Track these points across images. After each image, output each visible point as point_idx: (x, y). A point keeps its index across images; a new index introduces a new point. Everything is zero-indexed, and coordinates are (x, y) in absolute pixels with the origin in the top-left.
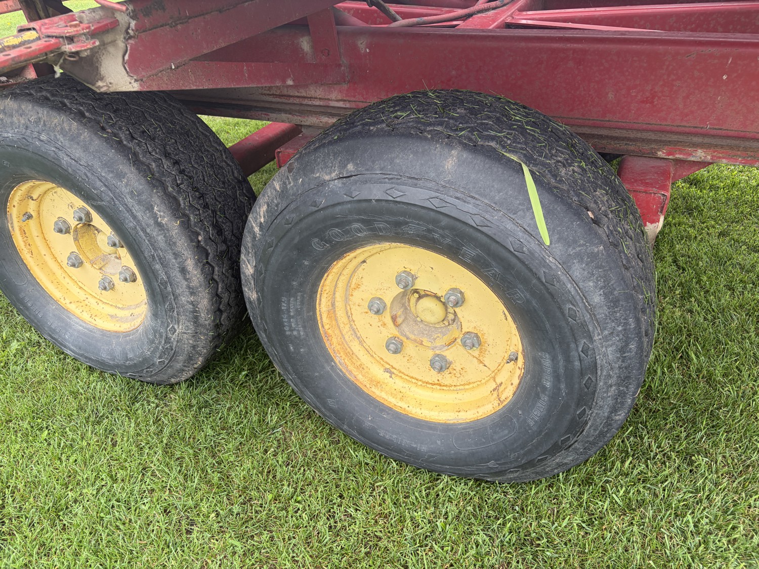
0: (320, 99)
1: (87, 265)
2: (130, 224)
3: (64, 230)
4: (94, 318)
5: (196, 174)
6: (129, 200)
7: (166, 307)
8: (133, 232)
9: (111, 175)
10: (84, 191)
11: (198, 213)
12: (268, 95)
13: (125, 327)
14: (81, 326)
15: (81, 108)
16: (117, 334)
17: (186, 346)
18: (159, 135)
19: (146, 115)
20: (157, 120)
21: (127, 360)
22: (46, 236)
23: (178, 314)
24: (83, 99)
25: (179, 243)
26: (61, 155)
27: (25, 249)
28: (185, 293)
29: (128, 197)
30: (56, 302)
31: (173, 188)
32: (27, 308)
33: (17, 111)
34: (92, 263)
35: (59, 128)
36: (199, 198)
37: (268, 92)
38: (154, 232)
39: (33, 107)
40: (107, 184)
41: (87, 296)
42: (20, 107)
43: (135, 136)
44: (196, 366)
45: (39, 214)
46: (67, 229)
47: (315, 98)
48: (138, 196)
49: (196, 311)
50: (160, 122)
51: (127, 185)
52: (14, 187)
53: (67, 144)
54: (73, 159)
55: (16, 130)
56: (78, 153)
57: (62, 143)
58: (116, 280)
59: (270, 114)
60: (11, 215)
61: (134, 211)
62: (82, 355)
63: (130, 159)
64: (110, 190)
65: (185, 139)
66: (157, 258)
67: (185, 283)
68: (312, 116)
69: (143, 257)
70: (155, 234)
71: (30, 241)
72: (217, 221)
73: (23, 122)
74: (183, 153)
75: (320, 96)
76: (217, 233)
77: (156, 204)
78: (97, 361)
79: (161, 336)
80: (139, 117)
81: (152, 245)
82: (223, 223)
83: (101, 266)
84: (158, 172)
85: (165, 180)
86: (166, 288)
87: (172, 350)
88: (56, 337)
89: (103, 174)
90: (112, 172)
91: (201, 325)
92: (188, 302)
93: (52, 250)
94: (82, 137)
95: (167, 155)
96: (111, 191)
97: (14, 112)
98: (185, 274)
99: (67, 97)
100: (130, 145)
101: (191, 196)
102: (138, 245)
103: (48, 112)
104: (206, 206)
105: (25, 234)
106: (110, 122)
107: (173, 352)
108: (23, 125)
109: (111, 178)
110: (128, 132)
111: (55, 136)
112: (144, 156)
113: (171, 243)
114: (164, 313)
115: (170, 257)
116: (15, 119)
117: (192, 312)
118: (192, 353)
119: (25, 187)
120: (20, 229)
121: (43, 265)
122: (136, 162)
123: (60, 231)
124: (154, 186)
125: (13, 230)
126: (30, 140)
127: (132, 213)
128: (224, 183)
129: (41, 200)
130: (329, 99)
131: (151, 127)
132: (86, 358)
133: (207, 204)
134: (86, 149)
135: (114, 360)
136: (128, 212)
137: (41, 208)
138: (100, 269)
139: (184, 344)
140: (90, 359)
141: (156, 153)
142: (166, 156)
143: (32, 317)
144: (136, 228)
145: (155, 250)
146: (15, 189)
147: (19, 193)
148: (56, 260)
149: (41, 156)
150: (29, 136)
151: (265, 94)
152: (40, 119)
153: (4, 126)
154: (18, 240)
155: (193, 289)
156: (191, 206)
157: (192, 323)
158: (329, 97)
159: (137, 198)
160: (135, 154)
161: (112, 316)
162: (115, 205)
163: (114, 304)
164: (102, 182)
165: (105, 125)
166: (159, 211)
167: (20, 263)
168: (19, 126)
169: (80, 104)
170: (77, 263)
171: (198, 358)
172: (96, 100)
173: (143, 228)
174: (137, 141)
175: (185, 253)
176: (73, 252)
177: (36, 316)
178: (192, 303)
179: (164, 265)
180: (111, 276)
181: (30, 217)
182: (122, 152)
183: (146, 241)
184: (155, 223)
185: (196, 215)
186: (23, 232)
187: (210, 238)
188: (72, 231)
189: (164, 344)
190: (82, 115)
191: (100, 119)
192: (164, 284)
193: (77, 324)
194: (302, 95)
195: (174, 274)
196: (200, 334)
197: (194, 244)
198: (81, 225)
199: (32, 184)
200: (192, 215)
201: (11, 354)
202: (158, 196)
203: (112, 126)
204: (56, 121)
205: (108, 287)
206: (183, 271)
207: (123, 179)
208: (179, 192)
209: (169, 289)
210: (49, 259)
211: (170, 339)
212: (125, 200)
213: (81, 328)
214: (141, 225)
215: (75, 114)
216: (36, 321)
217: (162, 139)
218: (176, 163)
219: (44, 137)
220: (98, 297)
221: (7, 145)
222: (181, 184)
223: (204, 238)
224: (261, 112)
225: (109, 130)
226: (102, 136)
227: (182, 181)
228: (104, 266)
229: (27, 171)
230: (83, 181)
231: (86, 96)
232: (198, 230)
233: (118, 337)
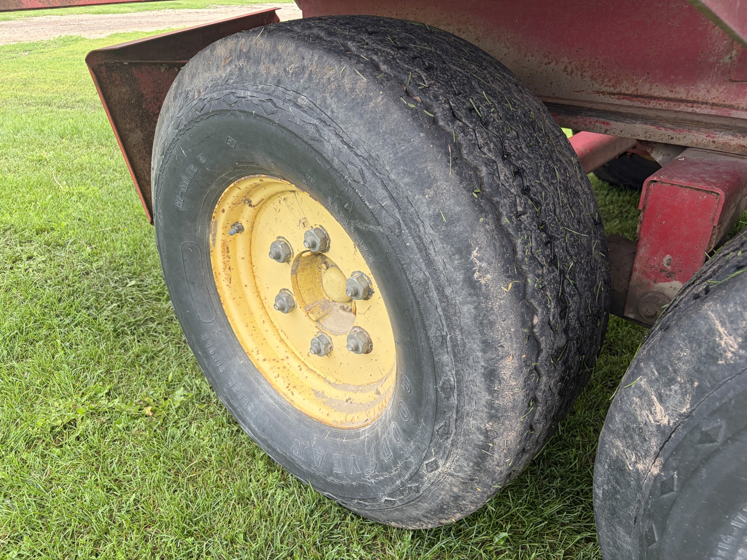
0: (713, 104)
1: (300, 311)
2: (418, 273)
3: (283, 257)
4: (292, 390)
5: (546, 199)
6: (428, 231)
7: (437, 428)
8: (418, 290)
9: (407, 180)
10: (350, 203)
11: (540, 272)
12: (610, 94)
13: (335, 418)
14: (271, 397)
15: (375, 57)
16: (320, 426)
17: (443, 493)
18: (494, 120)
19: (473, 83)
20: (490, 95)
21: (331, 473)
22: (254, 260)
23: (452, 445)
24: (378, 44)
25: (501, 325)
26: (327, 133)
27: (223, 274)
28: (480, 414)
29: (427, 224)
30: (246, 355)
31: (510, 218)
32: (207, 356)
33: (269, 55)
34: (308, 311)
35: (333, 86)
36: (546, 244)
37: (612, 89)
38: (459, 296)
39: (297, 47)
40: (395, 195)
41: (288, 354)
42: (274, 47)
43: (459, 114)
44: (444, 521)
45: (252, 227)
46: (287, 255)
47: (703, 103)
48: (447, 225)
49: (487, 448)
50: (494, 97)
51: (431, 202)
52: (231, 182)
53: (341, 114)
54: (346, 144)
55: (260, 87)
56: (357, 132)
57: (332, 112)
58: (340, 343)
59: (613, 123)
60: (216, 222)
61: (432, 252)
62: (264, 441)
63: (448, 153)
64: (398, 206)
65: (531, 134)
66: (449, 344)
67: (485, 397)
68: (698, 131)
69: (423, 336)
70: (459, 299)
71: (231, 264)
72: (563, 290)
73: (274, 72)
74: (529, 158)
75: (715, 101)
76: (560, 314)
77: (477, 244)
78: (283, 458)
79: (406, 467)
80: (464, 84)
81: (448, 318)
82: (570, 295)
83: (319, 317)
84: (491, 186)
85: (498, 203)
86: (448, 398)
87: (418, 492)
88: (236, 405)
89: (393, 177)
90: (411, 174)
91: (486, 471)
92: (479, 429)
93: (257, 280)
94: (372, 105)
95: (505, 156)
96: (400, 209)
97: (263, 57)
98: (492, 382)
99: (352, 39)
100: (450, 129)
101: (536, 239)
102: (421, 314)
103: (320, 58)
104: (553, 262)
105: (228, 252)
106: (420, 85)
107: (418, 495)
108: (274, 77)
109: (406, 185)
110: (447, 106)
111: (324, 100)
112: (470, 153)
113: (483, 321)
114: (428, 435)
115: (475, 346)
116: (262, 68)
117: (479, 446)
118: (448, 504)
119: (246, 184)
120: (224, 244)
121: (241, 299)
122: (457, 161)
123: (277, 257)
124: (482, 211)
125: (214, 244)
126: (280, 103)
127: (428, 255)
128: (579, 222)
129: (261, 208)
130: (731, 107)
131: (482, 104)
132: (269, 446)
133: (555, 256)
134: (372, 126)
135: (309, 466)
136: (421, 251)
137: (258, 219)
138: (317, 321)
139: (443, 489)
140: (274, 450)
141: (490, 150)
142: (504, 159)
143: (211, 370)
144: (426, 282)
145: (451, 328)
146: (232, 185)
147: (236, 192)
148: (259, 296)
149: (291, 132)
150: (278, 98)
151: (603, 93)
152: (303, 68)
153: (242, 80)
154: (217, 259)
155: (497, 410)
156: (533, 258)
157: (471, 464)
158: (733, 103)
159: (443, 228)
160: (457, 147)
161: (317, 393)
162: (400, 235)
163: (322, 375)
164: (387, 190)
165: (411, 88)
166: (481, 260)
167: (212, 292)
168: (266, 81)
169: (373, 50)
170: (286, 306)
171: (455, 513)
172: (399, 48)
173: (440, 285)
174: (461, 124)
175: (507, 345)
176: (285, 289)
177: (216, 369)
178: (486, 433)
179: (459, 357)
180: (332, 336)
181: (240, 229)
182: (437, 138)
183: (439, 309)
184: (464, 280)
185: (538, 276)
186: (226, 250)
187: (549, 323)
188: (292, 260)
189: (407, 481)
190: (377, 68)
191: (404, 77)
192: (448, 390)
193: (268, 393)
194: (678, 96)
195: (471, 378)
196: (478, 483)
197: (526, 331)
198: (308, 253)
199: (257, 181)
200: (531, 276)
201: (173, 407)
202: (486, 230)
203: (424, 91)
204: (332, 72)
205: (323, 351)
206: (491, 375)
207: (427, 190)
208: (518, 228)
209: (454, 400)
210: (249, 293)
211: (422, 478)
212: (421, 228)
213: (271, 401)
214: (438, 279)
215: (366, 63)
216: (214, 376)
217: (498, 127)
218: (518, 173)
219: (303, 100)
220: (303, 360)
221: (241, 111)
222: (524, 213)
223: (542, 321)
224: (595, 119)
225: (418, 98)
226: (407, 107)
227: (525, 208)
228: (322, 317)
229: (260, 158)
230: (354, 185)
231: (382, 41)
232: (535, 304)
233: (323, 431)
